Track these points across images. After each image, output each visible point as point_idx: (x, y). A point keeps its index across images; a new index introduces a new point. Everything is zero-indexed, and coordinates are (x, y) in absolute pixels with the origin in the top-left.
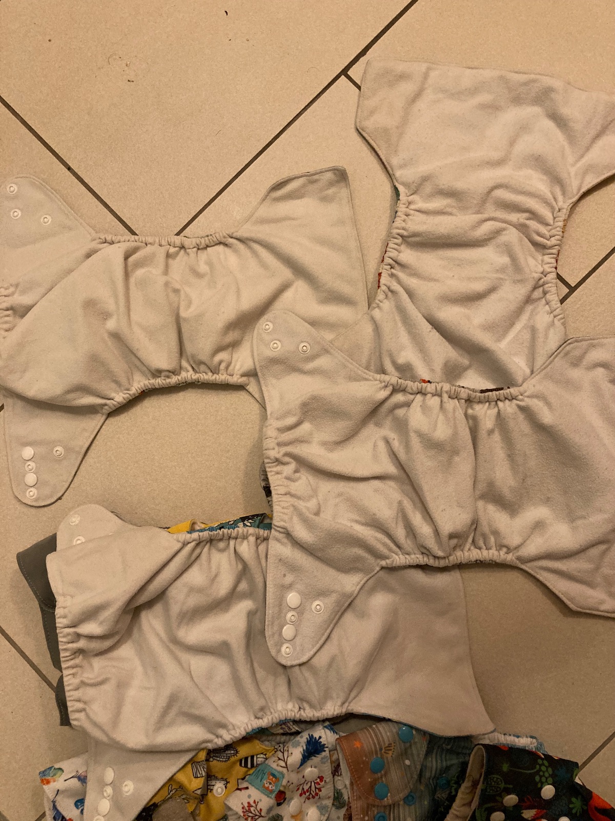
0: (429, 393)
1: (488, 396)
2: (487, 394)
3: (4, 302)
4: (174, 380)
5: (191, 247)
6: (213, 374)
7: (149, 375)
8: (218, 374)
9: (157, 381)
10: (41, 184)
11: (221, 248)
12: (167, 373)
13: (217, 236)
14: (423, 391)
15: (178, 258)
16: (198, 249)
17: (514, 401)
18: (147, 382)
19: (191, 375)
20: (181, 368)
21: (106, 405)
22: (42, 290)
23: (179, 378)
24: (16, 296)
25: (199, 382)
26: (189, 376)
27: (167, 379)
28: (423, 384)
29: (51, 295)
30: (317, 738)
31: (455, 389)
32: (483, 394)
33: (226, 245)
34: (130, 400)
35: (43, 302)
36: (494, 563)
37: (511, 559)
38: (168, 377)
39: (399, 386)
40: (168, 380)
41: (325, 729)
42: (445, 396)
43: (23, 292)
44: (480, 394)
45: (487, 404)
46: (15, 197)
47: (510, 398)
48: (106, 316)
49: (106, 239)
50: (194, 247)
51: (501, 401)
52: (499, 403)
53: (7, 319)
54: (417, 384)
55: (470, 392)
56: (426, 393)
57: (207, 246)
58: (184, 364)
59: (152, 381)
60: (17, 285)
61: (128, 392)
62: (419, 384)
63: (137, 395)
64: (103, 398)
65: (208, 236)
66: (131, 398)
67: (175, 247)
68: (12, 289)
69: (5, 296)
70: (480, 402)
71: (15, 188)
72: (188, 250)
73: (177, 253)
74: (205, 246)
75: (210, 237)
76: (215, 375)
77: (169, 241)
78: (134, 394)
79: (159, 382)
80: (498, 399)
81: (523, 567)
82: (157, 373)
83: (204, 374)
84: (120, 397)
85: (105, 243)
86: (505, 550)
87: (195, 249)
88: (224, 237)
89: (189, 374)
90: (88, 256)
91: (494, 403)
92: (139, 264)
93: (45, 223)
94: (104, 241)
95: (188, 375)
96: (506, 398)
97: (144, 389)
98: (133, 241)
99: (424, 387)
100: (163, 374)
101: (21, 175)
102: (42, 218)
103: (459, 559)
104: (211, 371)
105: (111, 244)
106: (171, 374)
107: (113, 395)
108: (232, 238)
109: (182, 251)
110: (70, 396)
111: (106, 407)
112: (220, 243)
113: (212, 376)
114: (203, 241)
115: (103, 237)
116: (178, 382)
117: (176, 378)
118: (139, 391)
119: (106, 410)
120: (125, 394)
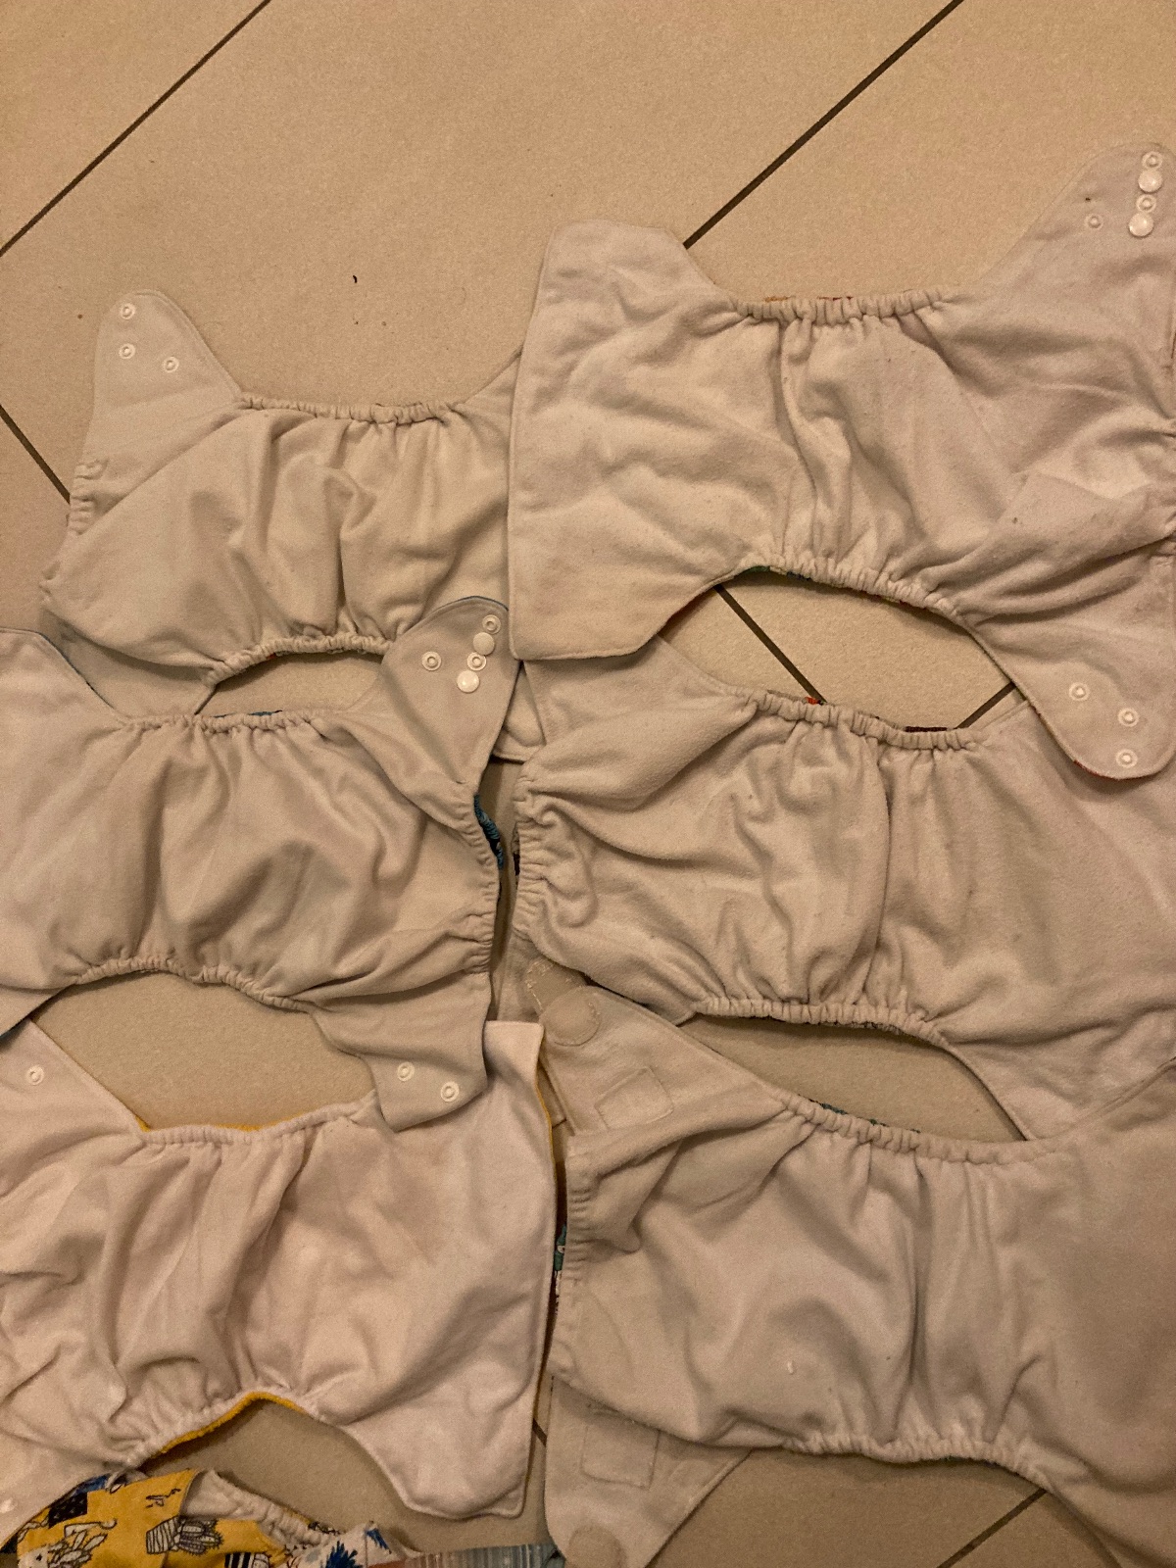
0: (816, 722)
1: (919, 737)
2: (916, 734)
3: (82, 486)
4: (322, 643)
5: (387, 420)
6: (386, 639)
7: (285, 629)
8: (394, 640)
9: (296, 641)
10: (172, 307)
11: (433, 425)
12: (313, 631)
13: (430, 404)
14: (808, 719)
15: (363, 440)
16: (398, 425)
17: (963, 752)
18: (280, 640)
19: (350, 638)
20: (337, 625)
21: (211, 669)
22: (140, 473)
23: (332, 640)
24: (101, 481)
25: (362, 650)
26: (347, 640)
27: (311, 640)
28: (810, 705)
29: (153, 482)
30: (350, 1553)
31: (863, 721)
32: (909, 734)
33: (442, 422)
34: (251, 666)
35: (138, 493)
36: (897, 1033)
37: (930, 1033)
38: (314, 637)
39: (767, 705)
40: (313, 643)
41: (369, 1539)
42: (844, 728)
43: (115, 474)
44: (905, 733)
45: (916, 752)
46: (130, 325)
47: (956, 745)
48: (231, 524)
49: (251, 402)
50: (391, 421)
51: (940, 750)
52: (936, 752)
53: (84, 514)
54: (799, 705)
55: (887, 726)
56: (813, 720)
57: (413, 422)
58: (344, 619)
59: (289, 640)
60: (105, 463)
61: (249, 652)
62: (802, 706)
63: (263, 659)
64: (208, 656)
65: (415, 405)
66: (253, 663)
67: (360, 421)
68: (98, 468)
69: (86, 478)
70: (902, 748)
71: (132, 309)
72: (380, 426)
73: (363, 431)
74: (410, 421)
75: (419, 406)
76: (389, 642)
77: (352, 412)
78: (259, 657)
79: (300, 643)
80: (935, 747)
81: (954, 1050)
82: (296, 628)
83: (371, 638)
84: (235, 660)
85: (251, 408)
86: (920, 1013)
87: (393, 424)
88: (441, 408)
89: (348, 635)
90: (220, 424)
91: (928, 752)
92: (298, 446)
93: (168, 369)
94: (249, 405)
95: (347, 637)
96: (949, 746)
97: (275, 651)
98: (294, 409)
99: (810, 710)
100: (306, 630)
101: (146, 291)
102: (165, 361)
103: (833, 1015)
104: (383, 636)
105: (258, 409)
106: (319, 632)
107: (224, 654)
108: (453, 411)
109: (372, 428)
110: (157, 647)
111: (212, 673)
112: (434, 418)
113: (382, 643)
114: (406, 412)
115: (248, 399)
116: (328, 646)
117: (327, 641)
118: (267, 654)
119: (212, 678)
120: (243, 654)
